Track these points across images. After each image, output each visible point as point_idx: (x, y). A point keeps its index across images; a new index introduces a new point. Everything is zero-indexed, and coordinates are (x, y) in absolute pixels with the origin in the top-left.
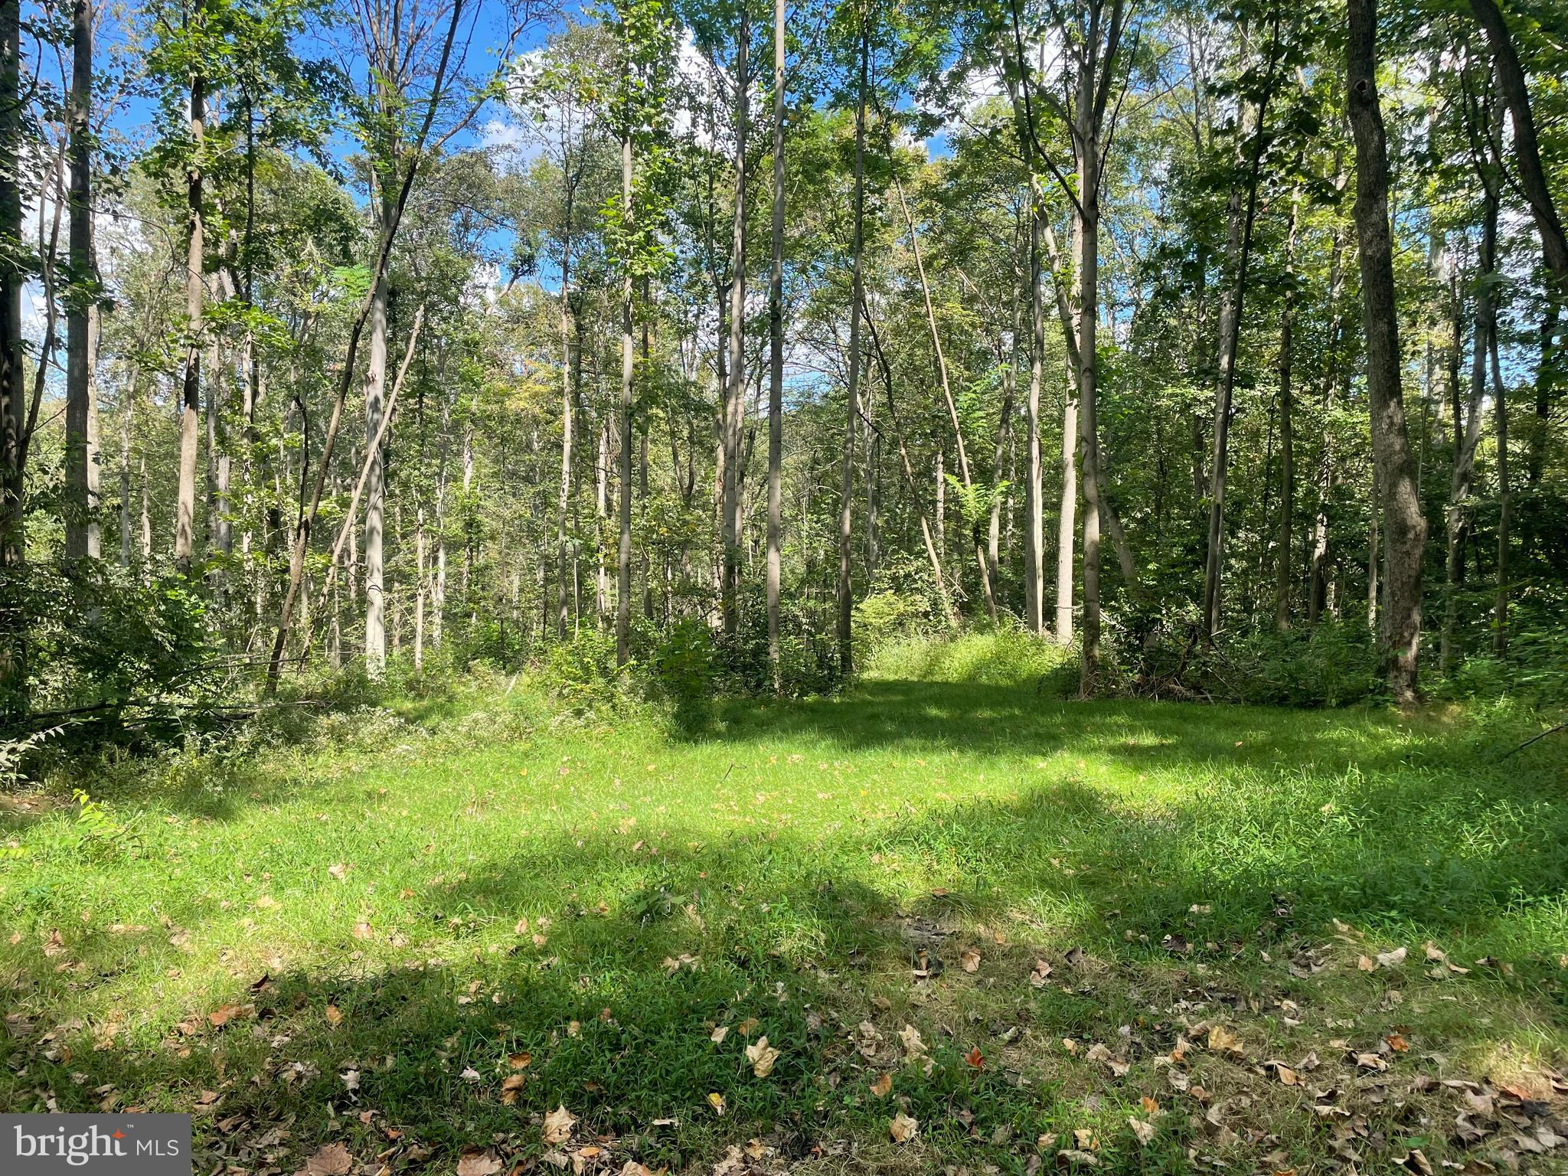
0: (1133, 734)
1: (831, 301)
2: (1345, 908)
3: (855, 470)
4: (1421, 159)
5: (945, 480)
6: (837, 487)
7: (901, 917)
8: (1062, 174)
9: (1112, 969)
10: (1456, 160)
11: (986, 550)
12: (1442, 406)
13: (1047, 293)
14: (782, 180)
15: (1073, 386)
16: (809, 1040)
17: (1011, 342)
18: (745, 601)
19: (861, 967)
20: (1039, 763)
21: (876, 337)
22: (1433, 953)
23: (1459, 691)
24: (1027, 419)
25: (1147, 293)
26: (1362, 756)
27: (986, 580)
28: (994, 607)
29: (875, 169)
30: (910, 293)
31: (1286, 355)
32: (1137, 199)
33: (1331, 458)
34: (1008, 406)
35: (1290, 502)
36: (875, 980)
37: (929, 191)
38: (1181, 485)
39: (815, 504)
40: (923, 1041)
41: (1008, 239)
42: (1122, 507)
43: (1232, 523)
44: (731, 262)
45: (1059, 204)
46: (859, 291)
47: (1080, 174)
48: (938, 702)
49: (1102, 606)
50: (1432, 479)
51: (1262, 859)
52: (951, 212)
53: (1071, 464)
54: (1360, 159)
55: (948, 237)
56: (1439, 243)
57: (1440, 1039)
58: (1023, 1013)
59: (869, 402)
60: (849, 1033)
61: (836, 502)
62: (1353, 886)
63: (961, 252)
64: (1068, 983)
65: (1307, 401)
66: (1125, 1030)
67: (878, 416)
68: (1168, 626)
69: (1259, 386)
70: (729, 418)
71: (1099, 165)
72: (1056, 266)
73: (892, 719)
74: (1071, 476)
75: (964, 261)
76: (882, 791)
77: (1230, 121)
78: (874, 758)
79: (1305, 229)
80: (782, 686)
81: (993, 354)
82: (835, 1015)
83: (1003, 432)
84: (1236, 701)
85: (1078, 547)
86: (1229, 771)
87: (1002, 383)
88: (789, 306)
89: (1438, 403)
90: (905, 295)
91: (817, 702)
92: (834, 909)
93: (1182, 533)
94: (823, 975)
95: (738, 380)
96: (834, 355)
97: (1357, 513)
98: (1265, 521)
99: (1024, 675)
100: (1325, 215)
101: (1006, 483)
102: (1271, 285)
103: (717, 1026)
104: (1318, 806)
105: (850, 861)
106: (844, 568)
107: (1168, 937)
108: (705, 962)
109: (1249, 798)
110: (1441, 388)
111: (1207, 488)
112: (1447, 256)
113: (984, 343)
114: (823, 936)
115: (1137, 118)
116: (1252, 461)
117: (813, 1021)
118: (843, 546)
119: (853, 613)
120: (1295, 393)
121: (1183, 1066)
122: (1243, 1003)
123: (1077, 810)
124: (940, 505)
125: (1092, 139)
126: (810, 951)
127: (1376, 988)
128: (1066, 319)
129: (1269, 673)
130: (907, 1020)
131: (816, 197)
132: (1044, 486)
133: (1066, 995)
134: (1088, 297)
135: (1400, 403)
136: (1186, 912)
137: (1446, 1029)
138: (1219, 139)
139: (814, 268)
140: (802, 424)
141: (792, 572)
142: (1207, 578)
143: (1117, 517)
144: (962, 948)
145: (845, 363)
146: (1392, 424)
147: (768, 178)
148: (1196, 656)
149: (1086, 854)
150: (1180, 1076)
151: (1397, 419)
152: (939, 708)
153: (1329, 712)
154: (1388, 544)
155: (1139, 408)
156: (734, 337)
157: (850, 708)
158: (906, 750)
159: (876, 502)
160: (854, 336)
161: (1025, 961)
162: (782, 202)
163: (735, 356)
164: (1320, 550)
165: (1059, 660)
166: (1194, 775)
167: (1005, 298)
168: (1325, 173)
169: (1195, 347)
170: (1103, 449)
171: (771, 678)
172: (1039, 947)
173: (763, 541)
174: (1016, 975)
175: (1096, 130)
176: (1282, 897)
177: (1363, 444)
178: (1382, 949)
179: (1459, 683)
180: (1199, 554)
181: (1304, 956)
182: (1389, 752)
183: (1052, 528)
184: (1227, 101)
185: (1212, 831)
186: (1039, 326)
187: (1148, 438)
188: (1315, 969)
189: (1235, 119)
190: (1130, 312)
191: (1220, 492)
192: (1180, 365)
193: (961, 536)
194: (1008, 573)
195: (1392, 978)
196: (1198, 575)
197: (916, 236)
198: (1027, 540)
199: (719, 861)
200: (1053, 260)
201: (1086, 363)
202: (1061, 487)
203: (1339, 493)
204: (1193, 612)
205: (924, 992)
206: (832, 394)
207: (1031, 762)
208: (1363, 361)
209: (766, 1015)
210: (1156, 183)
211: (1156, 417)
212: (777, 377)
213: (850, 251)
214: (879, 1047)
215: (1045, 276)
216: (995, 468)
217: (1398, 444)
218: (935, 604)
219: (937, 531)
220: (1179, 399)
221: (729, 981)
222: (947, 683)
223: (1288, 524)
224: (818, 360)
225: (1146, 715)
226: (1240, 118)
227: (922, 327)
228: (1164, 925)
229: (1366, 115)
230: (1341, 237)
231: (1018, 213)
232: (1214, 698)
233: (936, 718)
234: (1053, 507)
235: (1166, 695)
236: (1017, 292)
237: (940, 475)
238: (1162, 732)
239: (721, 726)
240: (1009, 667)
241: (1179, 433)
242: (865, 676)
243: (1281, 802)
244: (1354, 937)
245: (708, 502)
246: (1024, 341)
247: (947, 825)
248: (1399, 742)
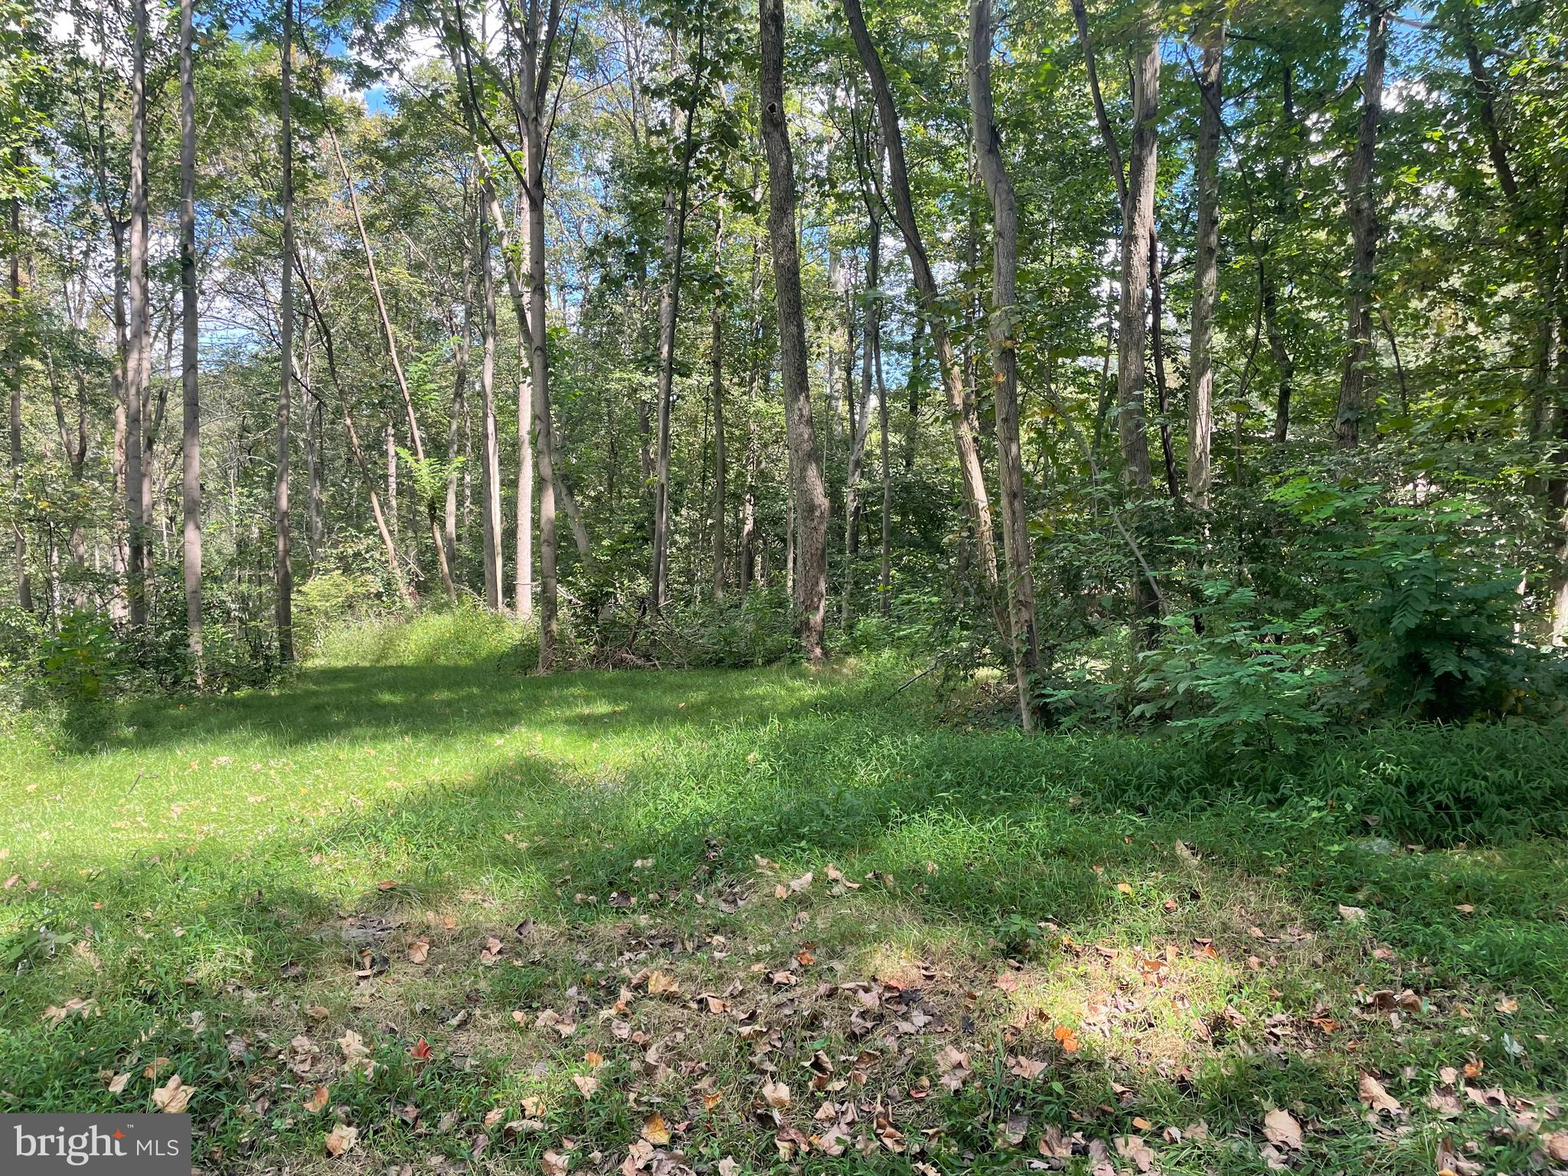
0: (588, 704)
1: (258, 251)
2: (765, 844)
3: (293, 440)
4: (821, 183)
5: (397, 454)
6: (272, 458)
7: (341, 918)
8: (509, 151)
9: (561, 934)
10: (849, 187)
11: (443, 527)
12: (841, 402)
13: (497, 268)
14: (191, 111)
15: (526, 365)
16: (232, 1069)
17: (462, 314)
18: (158, 588)
19: (295, 978)
20: (498, 740)
21: (312, 297)
22: (833, 874)
23: (855, 647)
24: (482, 395)
25: (594, 278)
26: (781, 708)
27: (443, 558)
28: (452, 585)
29: (304, 116)
30: (350, 253)
31: (718, 348)
32: (582, 186)
33: (755, 445)
34: (462, 380)
35: (723, 483)
36: (311, 990)
37: (367, 146)
38: (631, 464)
39: (245, 477)
40: (365, 1044)
41: (455, 209)
42: (577, 485)
43: (676, 502)
44: (129, 195)
45: (506, 179)
46: (290, 242)
47: (526, 153)
48: (392, 687)
49: (559, 582)
50: (834, 465)
51: (697, 809)
52: (394, 173)
53: (527, 441)
54: (773, 174)
55: (391, 198)
56: (836, 259)
57: (838, 949)
58: (473, 994)
59: (308, 365)
60: (279, 1052)
61: (271, 475)
62: (772, 825)
63: (407, 215)
64: (519, 955)
65: (736, 392)
66: (572, 991)
67: (318, 382)
68: (621, 599)
69: (695, 376)
70: (130, 375)
71: (543, 146)
72: (505, 242)
73: (338, 708)
74: (527, 453)
75: (410, 225)
76: (326, 786)
77: (663, 123)
78: (317, 753)
79: (729, 234)
80: (207, 682)
81: (444, 325)
82: (265, 1035)
83: (457, 406)
84: (679, 666)
85: (536, 524)
86: (673, 730)
87: (454, 356)
88: (206, 253)
89: (837, 399)
90: (344, 253)
91: (251, 697)
92: (264, 921)
93: (632, 511)
94: (250, 995)
95: (141, 331)
96: (263, 312)
97: (777, 494)
98: (703, 499)
99: (484, 654)
100: (746, 221)
101: (461, 459)
102: (703, 283)
103: (116, 1074)
104: (745, 755)
105: (285, 867)
106: (281, 547)
107: (614, 894)
108: (101, 1003)
109: (689, 754)
110: (839, 386)
111: (654, 469)
112: (843, 271)
113: (434, 313)
114: (250, 953)
115: (580, 105)
116: (692, 444)
117: (236, 1048)
118: (280, 523)
119: (293, 596)
120: (726, 383)
121: (626, 1015)
122: (680, 945)
123: (533, 783)
124: (392, 480)
125: (536, 119)
126: (234, 971)
127: (789, 912)
128: (517, 296)
129: (706, 639)
130: (348, 1026)
131: (236, 135)
132: (501, 463)
133: (516, 969)
134: (537, 276)
135: (807, 397)
136: (630, 869)
137: (843, 937)
138: (654, 138)
139: (235, 213)
140: (227, 387)
141: (219, 552)
142: (654, 552)
143: (571, 494)
144: (410, 940)
145: (277, 322)
146: (802, 415)
147: (176, 104)
148: (646, 626)
149: (540, 825)
150: (623, 1025)
151: (806, 412)
152: (393, 693)
153: (756, 670)
154: (800, 521)
155: (590, 389)
156: (134, 281)
157: (293, 699)
158: (354, 741)
159: (319, 475)
160: (286, 292)
161: (476, 941)
162: (193, 136)
163: (137, 303)
164: (749, 526)
165: (518, 636)
166: (642, 738)
167: (455, 269)
168: (745, 185)
169: (640, 335)
170: (558, 429)
171: (192, 673)
172: (489, 925)
173: (180, 518)
174: (466, 957)
175: (539, 110)
176: (713, 842)
177: (781, 433)
178: (795, 876)
179: (854, 639)
180: (645, 532)
181: (731, 893)
182: (803, 703)
183: (510, 506)
184: (660, 103)
185: (657, 789)
186: (490, 300)
187: (600, 420)
188: (740, 903)
189: (668, 121)
190: (579, 295)
191: (664, 472)
192: (626, 351)
193: (416, 512)
194: (465, 550)
195: (802, 901)
196: (648, 550)
197: (356, 193)
198: (485, 516)
199: (120, 887)
200: (501, 235)
201: (537, 342)
202: (518, 464)
203: (763, 476)
204: (643, 585)
205: (367, 993)
206: (262, 354)
207: (489, 740)
208: (777, 360)
209: (179, 1051)
210: (600, 173)
211: (606, 400)
212: (191, 332)
213: (279, 200)
214: (315, 1060)
215: (495, 251)
216: (451, 443)
217: (806, 433)
218: (388, 584)
219: (390, 508)
220: (626, 383)
221: (132, 1021)
222: (402, 667)
223: (722, 503)
224: (246, 315)
225: (601, 685)
226: (673, 122)
227: (366, 290)
228: (611, 884)
229: (777, 136)
230: (760, 245)
231: (464, 182)
232: (662, 664)
233: (392, 704)
234: (511, 484)
235: (619, 664)
236: (466, 264)
237: (391, 448)
238: (615, 700)
239: (128, 732)
240: (468, 646)
241: (627, 416)
242: (309, 664)
243: (715, 756)
244: (772, 869)
245: (106, 472)
246: (475, 314)
247: (397, 815)
248: (810, 693)
